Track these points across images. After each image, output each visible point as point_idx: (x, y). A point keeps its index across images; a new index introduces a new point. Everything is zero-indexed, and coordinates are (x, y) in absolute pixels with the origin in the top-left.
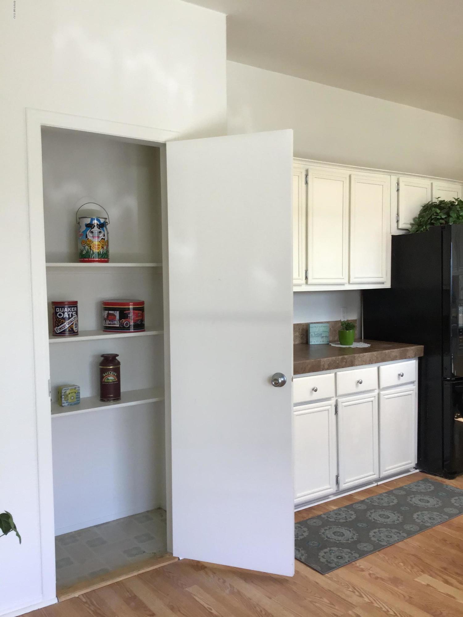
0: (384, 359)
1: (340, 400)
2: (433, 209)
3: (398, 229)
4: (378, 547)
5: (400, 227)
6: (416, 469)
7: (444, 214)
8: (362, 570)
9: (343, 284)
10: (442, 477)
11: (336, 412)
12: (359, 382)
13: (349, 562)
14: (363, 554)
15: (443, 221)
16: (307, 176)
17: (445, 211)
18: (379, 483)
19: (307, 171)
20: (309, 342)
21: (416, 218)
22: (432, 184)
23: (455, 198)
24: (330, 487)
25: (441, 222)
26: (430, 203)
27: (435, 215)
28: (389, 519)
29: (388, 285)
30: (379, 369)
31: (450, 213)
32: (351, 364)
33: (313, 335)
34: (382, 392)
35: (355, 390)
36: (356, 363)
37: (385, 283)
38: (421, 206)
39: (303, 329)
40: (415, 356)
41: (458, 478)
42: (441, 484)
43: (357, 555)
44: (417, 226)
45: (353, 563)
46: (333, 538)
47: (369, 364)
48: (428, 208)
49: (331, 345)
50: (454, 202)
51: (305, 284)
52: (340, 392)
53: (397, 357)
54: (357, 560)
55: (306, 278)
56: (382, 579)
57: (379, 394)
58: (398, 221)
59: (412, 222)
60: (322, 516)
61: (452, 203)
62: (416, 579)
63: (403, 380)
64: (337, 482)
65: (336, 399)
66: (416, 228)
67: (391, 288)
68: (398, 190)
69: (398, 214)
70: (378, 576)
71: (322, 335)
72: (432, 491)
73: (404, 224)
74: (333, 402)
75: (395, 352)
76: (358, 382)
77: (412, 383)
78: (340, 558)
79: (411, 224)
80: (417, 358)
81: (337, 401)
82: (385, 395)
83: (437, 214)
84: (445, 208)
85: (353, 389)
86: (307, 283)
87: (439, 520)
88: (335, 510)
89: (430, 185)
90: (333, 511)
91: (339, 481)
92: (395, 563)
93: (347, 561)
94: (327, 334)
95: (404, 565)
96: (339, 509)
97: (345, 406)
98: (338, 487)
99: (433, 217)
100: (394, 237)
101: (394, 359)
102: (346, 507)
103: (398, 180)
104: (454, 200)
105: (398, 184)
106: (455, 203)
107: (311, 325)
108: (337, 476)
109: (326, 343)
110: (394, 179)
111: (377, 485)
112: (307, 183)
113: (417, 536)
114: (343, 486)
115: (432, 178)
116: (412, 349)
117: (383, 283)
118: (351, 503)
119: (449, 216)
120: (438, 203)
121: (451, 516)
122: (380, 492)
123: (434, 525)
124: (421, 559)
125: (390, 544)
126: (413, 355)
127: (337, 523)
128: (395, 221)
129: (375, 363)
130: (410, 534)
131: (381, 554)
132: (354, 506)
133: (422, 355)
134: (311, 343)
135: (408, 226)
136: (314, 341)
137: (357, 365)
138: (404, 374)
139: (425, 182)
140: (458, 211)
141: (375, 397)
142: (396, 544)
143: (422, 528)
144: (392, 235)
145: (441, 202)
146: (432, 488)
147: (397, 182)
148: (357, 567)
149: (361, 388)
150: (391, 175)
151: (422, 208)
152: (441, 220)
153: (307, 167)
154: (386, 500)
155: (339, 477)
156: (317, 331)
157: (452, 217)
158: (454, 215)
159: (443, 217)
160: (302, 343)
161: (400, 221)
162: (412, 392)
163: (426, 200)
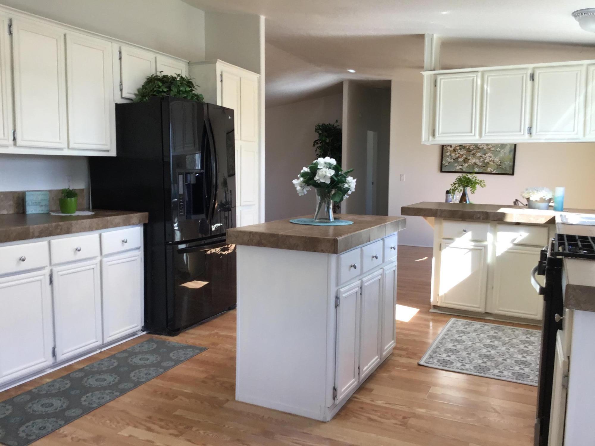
0: (106, 226)
1: (55, 269)
2: (156, 82)
3: (122, 98)
4: (87, 410)
5: (124, 96)
6: (144, 331)
7: (166, 87)
8: (66, 436)
9: (61, 149)
10: (167, 335)
11: (51, 282)
12: (78, 249)
13: (53, 431)
14: (68, 421)
15: (165, 94)
16: (10, 26)
17: (167, 85)
18: (103, 350)
19: (11, 20)
20: (26, 211)
21: (140, 89)
22: (156, 58)
23: (176, 74)
24: (45, 360)
25: (163, 95)
26: (155, 75)
27: (157, 88)
28: (106, 381)
29: (113, 153)
30: (100, 236)
31: (172, 87)
32: (68, 231)
33: (30, 204)
34: (104, 260)
35: (72, 258)
36: (73, 230)
37: (110, 151)
38: (146, 78)
39: (18, 198)
40: (139, 223)
41: (181, 334)
42: (164, 342)
43: (63, 422)
44: (140, 97)
45: (57, 430)
46: (40, 410)
47: (89, 231)
48: (152, 81)
49: (51, 214)
50: (175, 78)
51: (13, 145)
52: (55, 261)
53: (120, 223)
54: (62, 427)
55: (15, 139)
56: (84, 440)
57: (101, 262)
58: (121, 90)
59: (137, 92)
60: (32, 390)
61: (174, 79)
62: (119, 433)
63: (127, 246)
64: (54, 354)
65: (50, 268)
66: (140, 99)
67: (117, 157)
68: (120, 59)
69: (121, 83)
70: (80, 437)
71: (41, 204)
72: (154, 349)
73: (128, 93)
74: (47, 271)
75: (118, 218)
76: (76, 250)
77: (138, 248)
78: (42, 428)
79: (136, 95)
80: (143, 225)
81: (51, 271)
82: (108, 262)
83: (160, 87)
84: (167, 82)
85: (72, 257)
86: (15, 144)
87: (154, 375)
88: (49, 382)
89: (154, 59)
90: (46, 384)
91: (55, 353)
92: (102, 422)
93: (50, 430)
94: (47, 203)
95: (110, 422)
96: (54, 381)
97: (62, 275)
98: (55, 359)
99: (155, 89)
100: (117, 105)
101: (116, 225)
102: (62, 377)
103: (120, 48)
104: (176, 76)
105: (120, 53)
106: (177, 78)
107: (27, 193)
108: (53, 348)
109: (46, 212)
110: (116, 47)
111: (101, 352)
112: (10, 33)
113: (131, 393)
114: (60, 357)
115: (156, 53)
116: (136, 216)
117: (108, 151)
118: (69, 373)
119: (170, 90)
120: (161, 77)
121: (166, 369)
122: (103, 358)
123: (149, 380)
124: (128, 413)
125: (100, 405)
126: (138, 222)
127: (48, 395)
128: (119, 89)
129: (96, 230)
130: (123, 392)
131: (88, 417)
132: (71, 375)
133: (147, 222)
134: (28, 213)
135: (133, 96)
136: (31, 210)
137: (74, 232)
138: (128, 240)
139: (150, 56)
140: (179, 86)
141: (96, 264)
142: (107, 404)
143: (137, 384)
144: (116, 102)
145: (165, 76)
146: (155, 346)
147: (119, 50)
148: (60, 434)
149: (80, 255)
150: (112, 42)
151: (146, 80)
152: (163, 93)
153: (11, 16)
154: (106, 364)
155: (55, 349)
156: (35, 199)
157: (173, 91)
158: (174, 89)
159: (165, 90)
160: (17, 213)
161: (123, 89)
162: (137, 257)
163: (151, 72)
